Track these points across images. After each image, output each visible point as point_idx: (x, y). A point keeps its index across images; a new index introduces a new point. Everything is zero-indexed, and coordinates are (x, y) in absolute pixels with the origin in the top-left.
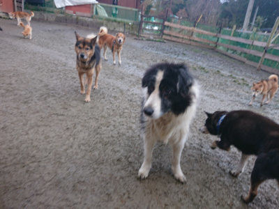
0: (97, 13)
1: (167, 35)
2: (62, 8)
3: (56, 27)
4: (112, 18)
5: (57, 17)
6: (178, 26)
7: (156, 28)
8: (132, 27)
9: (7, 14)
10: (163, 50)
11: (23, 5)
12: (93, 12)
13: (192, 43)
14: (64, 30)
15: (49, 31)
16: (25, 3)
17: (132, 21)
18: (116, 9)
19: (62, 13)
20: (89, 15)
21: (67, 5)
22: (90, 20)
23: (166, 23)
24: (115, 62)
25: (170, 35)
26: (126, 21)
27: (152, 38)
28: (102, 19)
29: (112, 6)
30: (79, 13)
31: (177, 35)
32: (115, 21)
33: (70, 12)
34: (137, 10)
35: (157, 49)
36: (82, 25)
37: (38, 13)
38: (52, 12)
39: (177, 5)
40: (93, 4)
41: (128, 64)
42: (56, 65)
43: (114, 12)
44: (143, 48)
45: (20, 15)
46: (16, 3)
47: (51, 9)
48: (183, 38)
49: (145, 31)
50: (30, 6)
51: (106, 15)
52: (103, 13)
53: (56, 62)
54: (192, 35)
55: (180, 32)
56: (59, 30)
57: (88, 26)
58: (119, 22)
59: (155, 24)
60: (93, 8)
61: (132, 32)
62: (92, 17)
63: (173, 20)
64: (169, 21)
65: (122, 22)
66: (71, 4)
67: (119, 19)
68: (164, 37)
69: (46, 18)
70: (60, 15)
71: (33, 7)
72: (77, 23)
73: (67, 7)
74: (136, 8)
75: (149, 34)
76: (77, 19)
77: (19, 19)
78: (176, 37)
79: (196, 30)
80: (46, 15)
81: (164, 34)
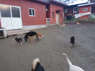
0: (91, 17)
11: (65, 20)
19: (77, 20)
21: (79, 17)
30: (83, 19)
33: (80, 19)
36: (85, 22)
37: (70, 21)
38: (74, 20)
40: (90, 14)
46: (63, 20)
52: (94, 17)
57: (87, 22)
60: (89, 16)
62: (89, 19)
69: (72, 22)
71: (68, 20)
72: (83, 22)
80: (72, 21)
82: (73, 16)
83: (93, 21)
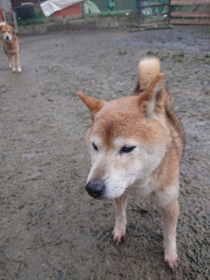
1: (177, 18)
2: (52, 15)
4: (105, 13)
5: (49, 27)
6: (191, 2)
8: (130, 17)
11: (15, 22)
12: (83, 12)
17: (130, 11)
19: (52, 21)
20: (79, 15)
21: (55, 10)
22: (81, 21)
23: (174, 2)
25: (181, 18)
26: (121, 12)
27: (156, 26)
28: (93, 17)
30: (69, 17)
32: (109, 15)
33: (59, 18)
36: (74, 29)
37: (30, 27)
38: (42, 22)
40: (82, 2)
47: (41, 20)
48: (199, 18)
49: (146, 19)
50: (23, 22)
51: (98, 11)
52: (94, 9)
55: (194, 10)
57: (79, 29)
58: (113, 16)
60: (82, 7)
61: (130, 24)
62: (83, 17)
65: (116, 15)
66: (59, 9)
67: (113, 12)
68: (172, 21)
69: (37, 31)
70: (50, 24)
72: (68, 29)
73: (56, 13)
75: (152, 22)
80: (37, 27)
81: (172, 18)
82: (36, 10)
83: (94, 23)
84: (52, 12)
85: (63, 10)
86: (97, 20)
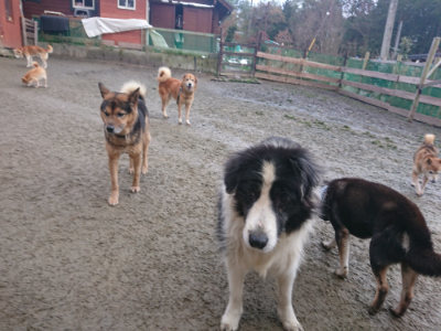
0: (151, 43)
1: (262, 71)
2: (97, 37)
3: (88, 67)
4: (176, 50)
5: (90, 52)
6: (279, 57)
7: (244, 62)
8: (207, 62)
9: (11, 49)
10: (257, 96)
11: (36, 35)
12: (145, 42)
13: (302, 82)
14: (100, 72)
15: (77, 74)
16: (39, 32)
17: (207, 53)
18: (181, 35)
19: (96, 45)
20: (139, 46)
21: (104, 32)
22: (141, 53)
23: (260, 54)
24: (181, 120)
25: (266, 72)
27: (238, 77)
28: (159, 51)
29: (174, 31)
30: (123, 44)
31: (278, 72)
32: (180, 54)
33: (109, 43)
34: (212, 35)
35: (248, 95)
36: (129, 61)
37: (59, 46)
38: (83, 44)
39: (275, 24)
40: (145, 30)
41: (202, 121)
42: (86, 130)
43: (178, 40)
44: (225, 93)
45: (31, 51)
46: (25, 33)
47: (80, 40)
48: (286, 76)
49: (227, 67)
50: (48, 37)
51: (166, 46)
52: (160, 42)
53: (86, 125)
54: (301, 69)
55: (282, 67)
56: (93, 72)
57: (138, 63)
58: (186, 56)
59: (241, 56)
60: (145, 36)
61: (207, 69)
62: (144, 49)
63: (270, 49)
64: (263, 50)
65: (190, 55)
66: (110, 31)
67: (185, 51)
68: (257, 75)
69: (71, 54)
70: (93, 48)
71: (51, 37)
72: (121, 59)
73: (104, 35)
74: (212, 32)
75: (234, 72)
76: (121, 53)
77: (29, 57)
78: (275, 74)
79: (307, 61)
80: (71, 49)
81: (257, 70)
82: (72, 25)
84: (99, 33)
85: (117, 33)
86: (164, 56)
